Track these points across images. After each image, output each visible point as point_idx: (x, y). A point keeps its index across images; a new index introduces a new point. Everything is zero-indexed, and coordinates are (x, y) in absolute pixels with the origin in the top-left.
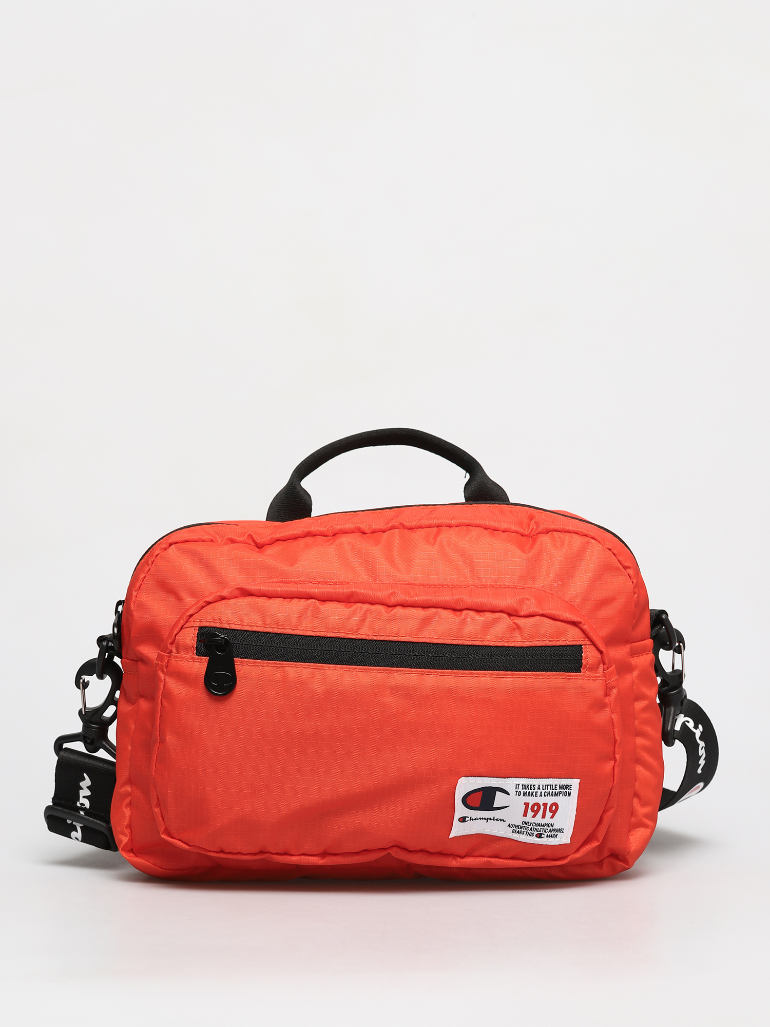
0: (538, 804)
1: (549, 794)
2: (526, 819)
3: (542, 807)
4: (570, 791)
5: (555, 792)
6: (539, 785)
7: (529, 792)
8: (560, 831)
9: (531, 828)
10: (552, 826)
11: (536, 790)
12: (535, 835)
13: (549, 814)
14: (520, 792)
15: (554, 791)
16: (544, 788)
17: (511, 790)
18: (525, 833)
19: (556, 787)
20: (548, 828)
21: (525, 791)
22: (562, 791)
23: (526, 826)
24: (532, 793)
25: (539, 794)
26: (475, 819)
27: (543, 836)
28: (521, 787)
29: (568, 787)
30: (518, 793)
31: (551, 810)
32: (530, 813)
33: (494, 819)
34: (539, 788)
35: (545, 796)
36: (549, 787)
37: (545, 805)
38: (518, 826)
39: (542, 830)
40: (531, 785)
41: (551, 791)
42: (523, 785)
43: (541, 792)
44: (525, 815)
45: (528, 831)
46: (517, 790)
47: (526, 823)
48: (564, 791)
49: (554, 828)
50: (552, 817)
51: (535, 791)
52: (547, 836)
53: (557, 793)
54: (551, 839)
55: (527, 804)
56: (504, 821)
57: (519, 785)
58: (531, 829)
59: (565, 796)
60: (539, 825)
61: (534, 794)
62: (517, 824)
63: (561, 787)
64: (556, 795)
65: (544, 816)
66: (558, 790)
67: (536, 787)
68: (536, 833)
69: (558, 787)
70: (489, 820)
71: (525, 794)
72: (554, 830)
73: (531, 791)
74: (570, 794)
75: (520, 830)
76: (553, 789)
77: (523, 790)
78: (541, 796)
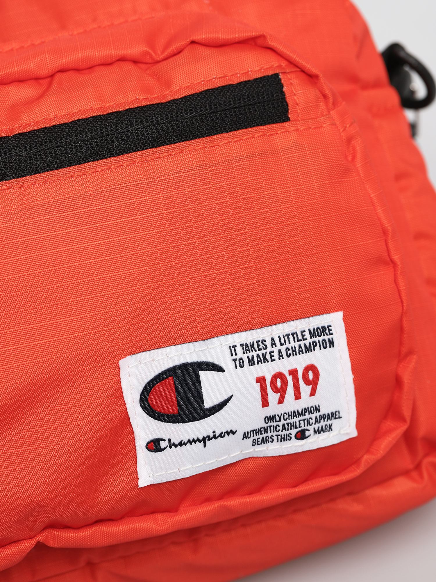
0: (279, 375)
1: (294, 351)
2: (270, 411)
3: (290, 379)
4: (330, 337)
5: (305, 345)
6: (272, 339)
7: (258, 356)
8: (334, 415)
9: (284, 425)
10: (317, 409)
11: (270, 349)
12: (293, 436)
13: (305, 390)
14: (241, 359)
15: (302, 343)
16: (283, 342)
17: (225, 361)
18: (275, 438)
19: (303, 336)
20: (311, 415)
21: (250, 355)
22: (317, 339)
23: (272, 424)
24: (264, 356)
25: (276, 355)
26: (181, 444)
27: (307, 433)
28: (239, 349)
29: (324, 330)
30: (237, 362)
31: (307, 382)
32: (273, 397)
33: (215, 437)
34: (273, 344)
35: (288, 356)
36: (291, 337)
37: (294, 373)
38: (260, 430)
39: (302, 422)
40: (258, 342)
41: (297, 344)
42: (242, 345)
43: (280, 351)
44: (265, 403)
45: (280, 433)
46: (234, 357)
47: (271, 419)
48: (321, 339)
49: (322, 413)
50: (313, 393)
51: (268, 350)
52: (315, 432)
53: (308, 345)
54: (323, 436)
55: (261, 380)
56: (234, 433)
57: (234, 347)
58: (284, 428)
59: (325, 348)
60: (294, 414)
61: (268, 357)
62: (257, 427)
63: (313, 334)
64: (308, 349)
65: (298, 396)
66: (309, 340)
67: (268, 343)
68: (294, 432)
69: (307, 335)
70: (207, 442)
71: (251, 362)
72: (323, 417)
73: (260, 353)
74: (332, 343)
75: (264, 436)
76: (298, 341)
77: (246, 355)
78: (281, 357)
